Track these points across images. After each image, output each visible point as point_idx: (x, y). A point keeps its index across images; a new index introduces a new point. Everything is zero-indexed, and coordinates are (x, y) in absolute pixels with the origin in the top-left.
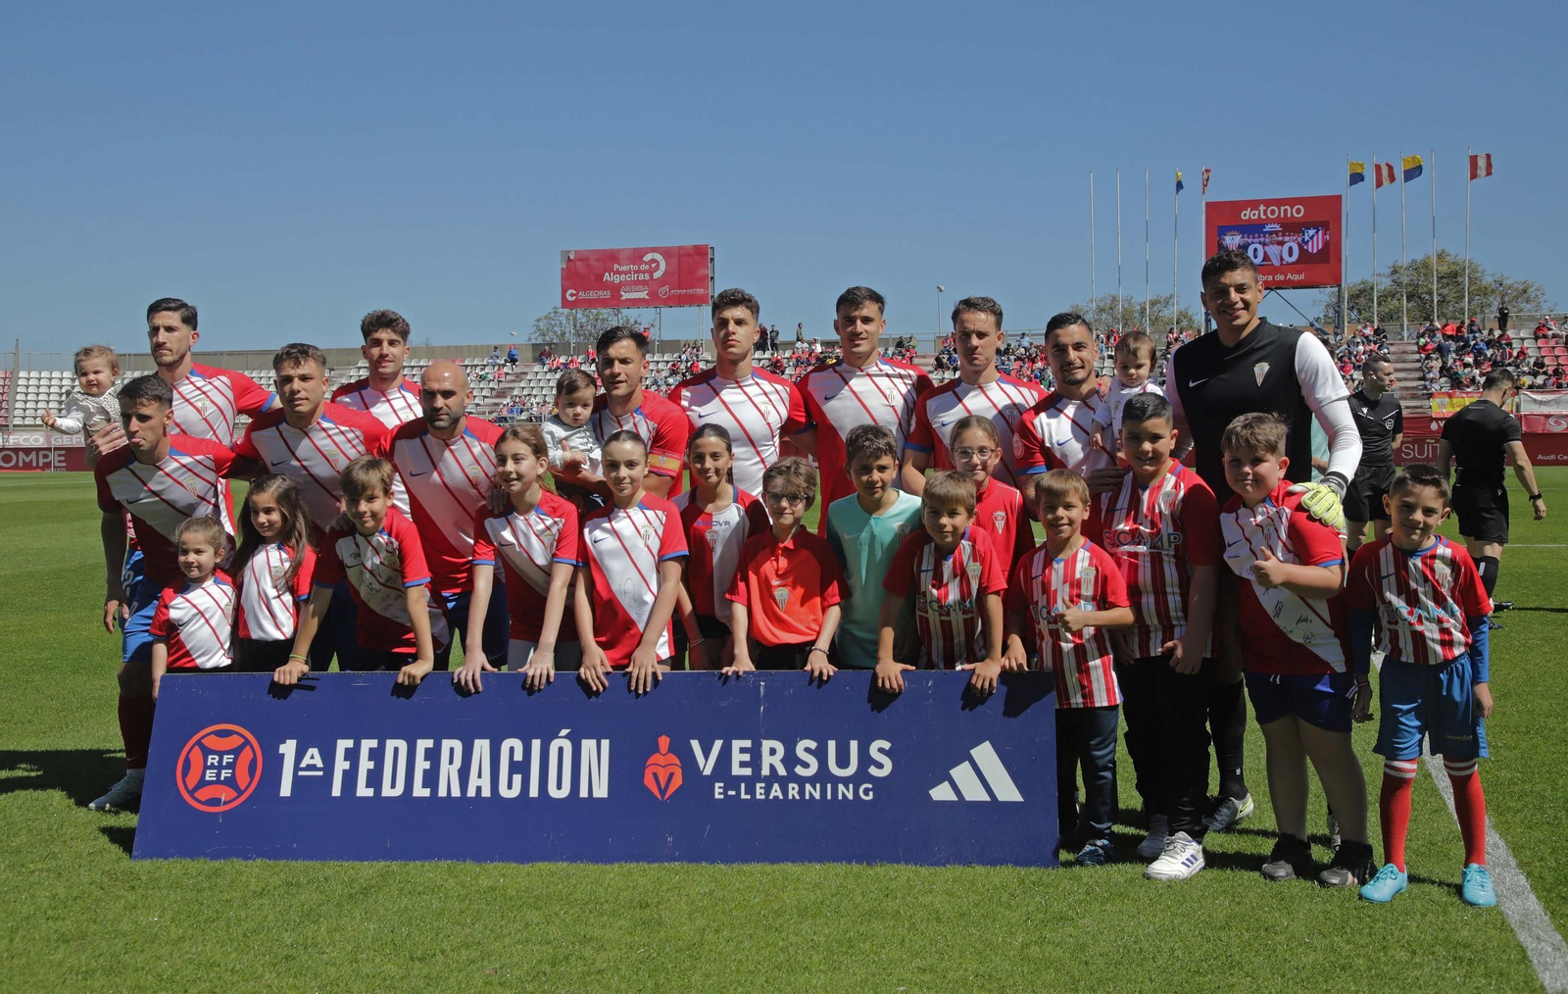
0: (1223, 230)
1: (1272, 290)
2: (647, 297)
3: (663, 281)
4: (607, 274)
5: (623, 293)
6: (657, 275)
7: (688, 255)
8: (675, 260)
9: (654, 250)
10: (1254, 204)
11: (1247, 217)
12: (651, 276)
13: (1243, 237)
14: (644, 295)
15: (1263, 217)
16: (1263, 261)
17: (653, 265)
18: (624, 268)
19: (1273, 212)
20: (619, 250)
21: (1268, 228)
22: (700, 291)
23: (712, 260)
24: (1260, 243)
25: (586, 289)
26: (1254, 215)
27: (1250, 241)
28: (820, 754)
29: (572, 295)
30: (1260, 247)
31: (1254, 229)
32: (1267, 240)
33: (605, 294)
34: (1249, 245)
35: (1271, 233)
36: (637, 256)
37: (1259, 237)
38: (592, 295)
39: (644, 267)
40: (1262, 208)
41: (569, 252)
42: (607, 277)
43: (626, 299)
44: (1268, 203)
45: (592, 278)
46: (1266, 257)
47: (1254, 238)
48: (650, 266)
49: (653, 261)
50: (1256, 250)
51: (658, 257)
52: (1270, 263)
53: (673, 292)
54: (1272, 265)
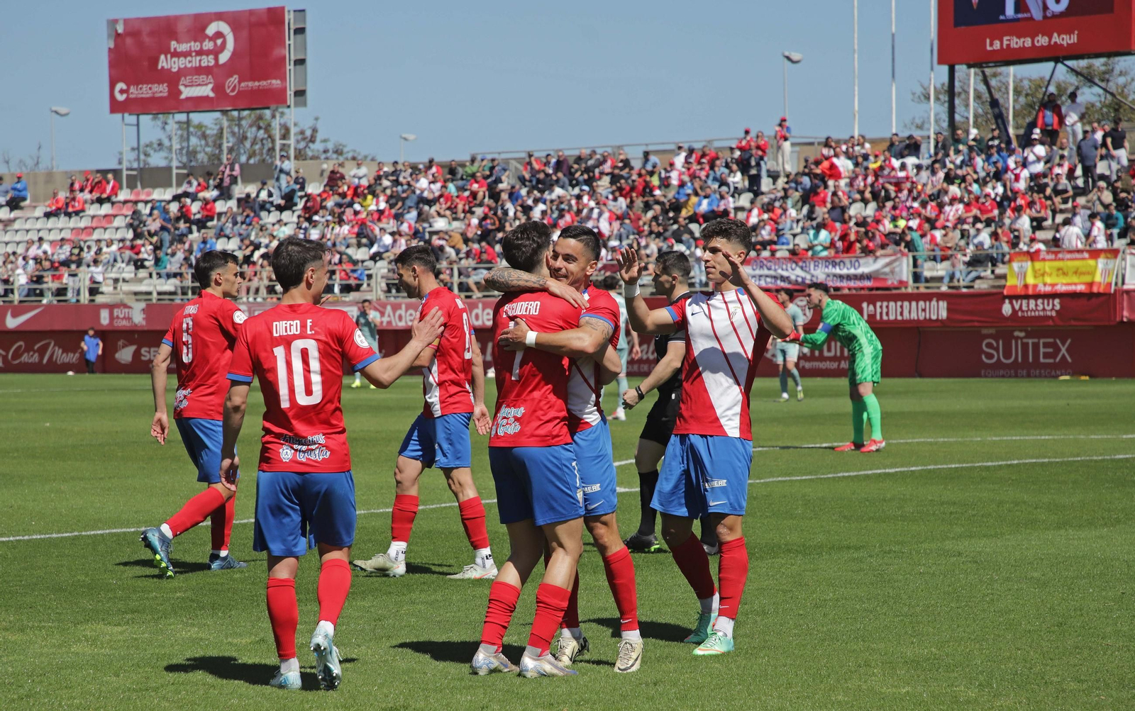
2: (212, 95)
3: (230, 68)
4: (162, 57)
5: (182, 88)
6: (224, 57)
7: (260, 24)
8: (245, 33)
9: (219, 16)
12: (216, 59)
14: (206, 91)
16: (1018, 12)
17: (219, 42)
18: (183, 47)
20: (177, 18)
25: (137, 82)
29: (122, 92)
33: (161, 90)
36: (198, 26)
38: (145, 91)
39: (208, 45)
41: (116, 21)
42: (164, 62)
43: (188, 99)
45: (146, 63)
48: (215, 44)
49: (219, 35)
51: (224, 27)
52: (1029, 15)
53: (243, 84)
54: (1031, 18)
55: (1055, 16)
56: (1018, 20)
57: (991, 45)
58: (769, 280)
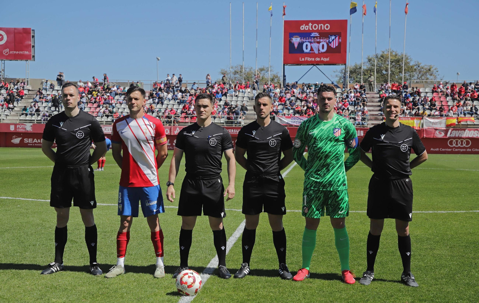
0: (292, 35)
1: (314, 65)
3: (5, 46)
6: (2, 43)
7: (20, 33)
8: (12, 35)
10: (307, 23)
11: (303, 29)
13: (301, 39)
15: (311, 29)
16: (310, 51)
19: (315, 27)
21: (313, 35)
22: (26, 53)
23: (33, 37)
24: (309, 42)
26: (307, 28)
27: (304, 40)
30: (309, 44)
31: (306, 35)
32: (312, 41)
34: (304, 42)
35: (314, 37)
37: (309, 39)
40: (310, 24)
44: (313, 22)
46: (312, 49)
47: (306, 39)
50: (307, 45)
51: (2, 33)
52: (314, 52)
53: (11, 52)
54: (314, 53)
55: (322, 53)
56: (310, 53)
57: (301, 59)
58: (297, 123)
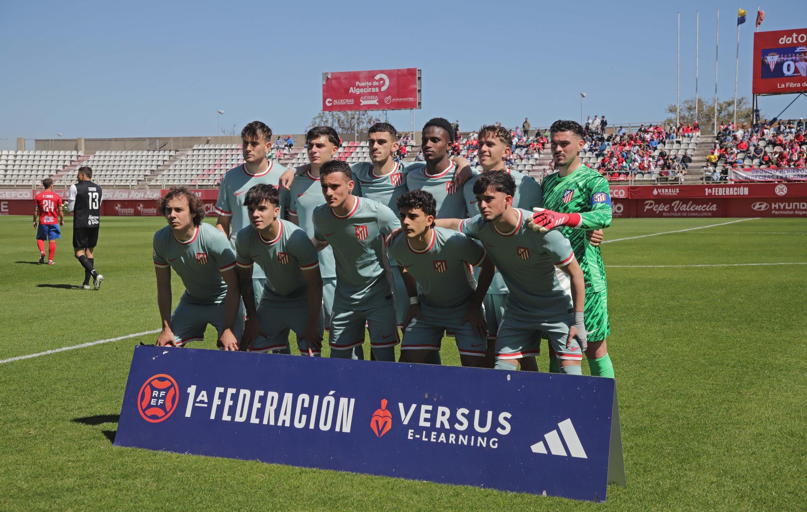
0: (766, 52)
1: (801, 93)
2: (377, 104)
3: (387, 93)
4: (352, 88)
5: (361, 101)
6: (384, 89)
7: (403, 75)
8: (395, 79)
9: (382, 72)
10: (789, 33)
11: (784, 43)
12: (380, 89)
13: (780, 57)
14: (375, 102)
15: (795, 42)
16: (794, 73)
17: (381, 82)
18: (363, 84)
19: (802, 38)
20: (359, 72)
21: (798, 50)
22: (411, 99)
23: (420, 78)
24: (792, 60)
25: (338, 98)
26: (789, 40)
27: (785, 59)
28: (470, 417)
29: (329, 102)
30: (792, 64)
31: (788, 50)
32: (798, 58)
33: (351, 102)
34: (784, 62)
35: (800, 53)
36: (371, 76)
37: (791, 57)
38: (342, 102)
39: (375, 83)
40: (795, 35)
41: (327, 73)
42: (352, 90)
43: (364, 105)
44: (799, 32)
45: (343, 91)
46: (796, 70)
47: (788, 57)
48: (379, 83)
49: (381, 79)
50: (789, 65)
51: (384, 76)
52: (799, 74)
53: (393, 100)
54: (801, 75)
56: (794, 76)
57: (780, 86)
58: (761, 177)
